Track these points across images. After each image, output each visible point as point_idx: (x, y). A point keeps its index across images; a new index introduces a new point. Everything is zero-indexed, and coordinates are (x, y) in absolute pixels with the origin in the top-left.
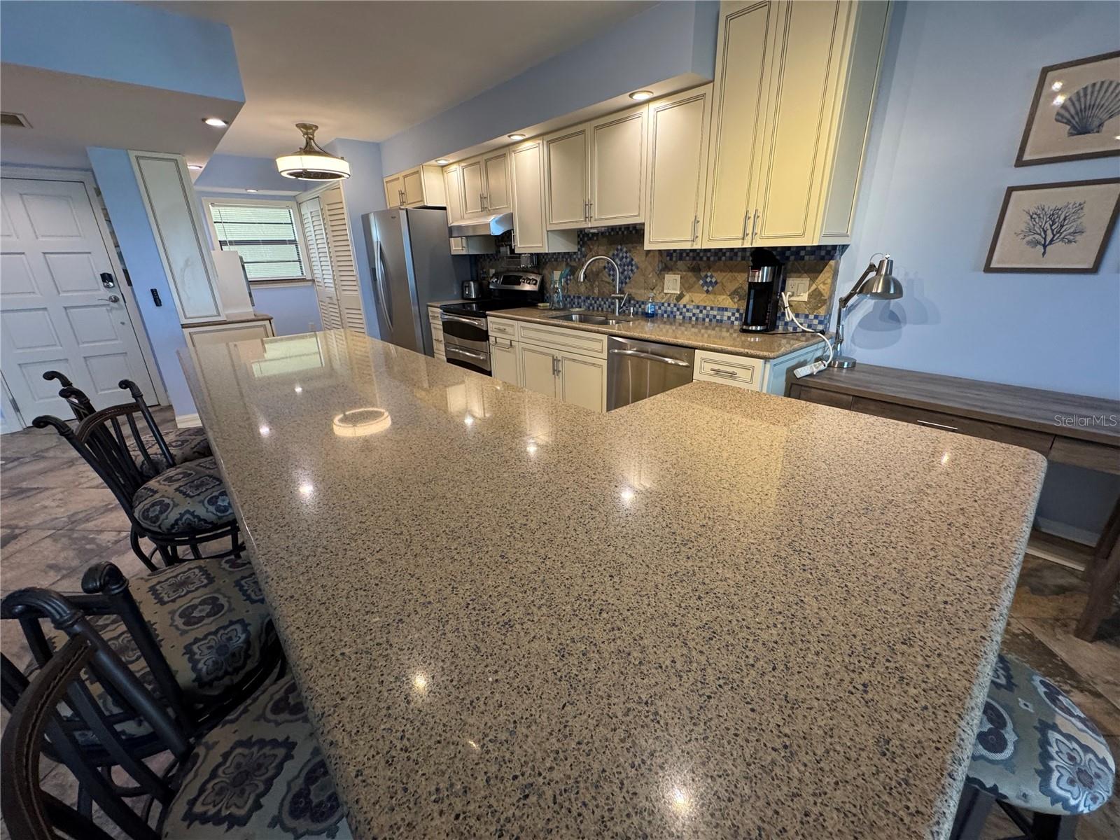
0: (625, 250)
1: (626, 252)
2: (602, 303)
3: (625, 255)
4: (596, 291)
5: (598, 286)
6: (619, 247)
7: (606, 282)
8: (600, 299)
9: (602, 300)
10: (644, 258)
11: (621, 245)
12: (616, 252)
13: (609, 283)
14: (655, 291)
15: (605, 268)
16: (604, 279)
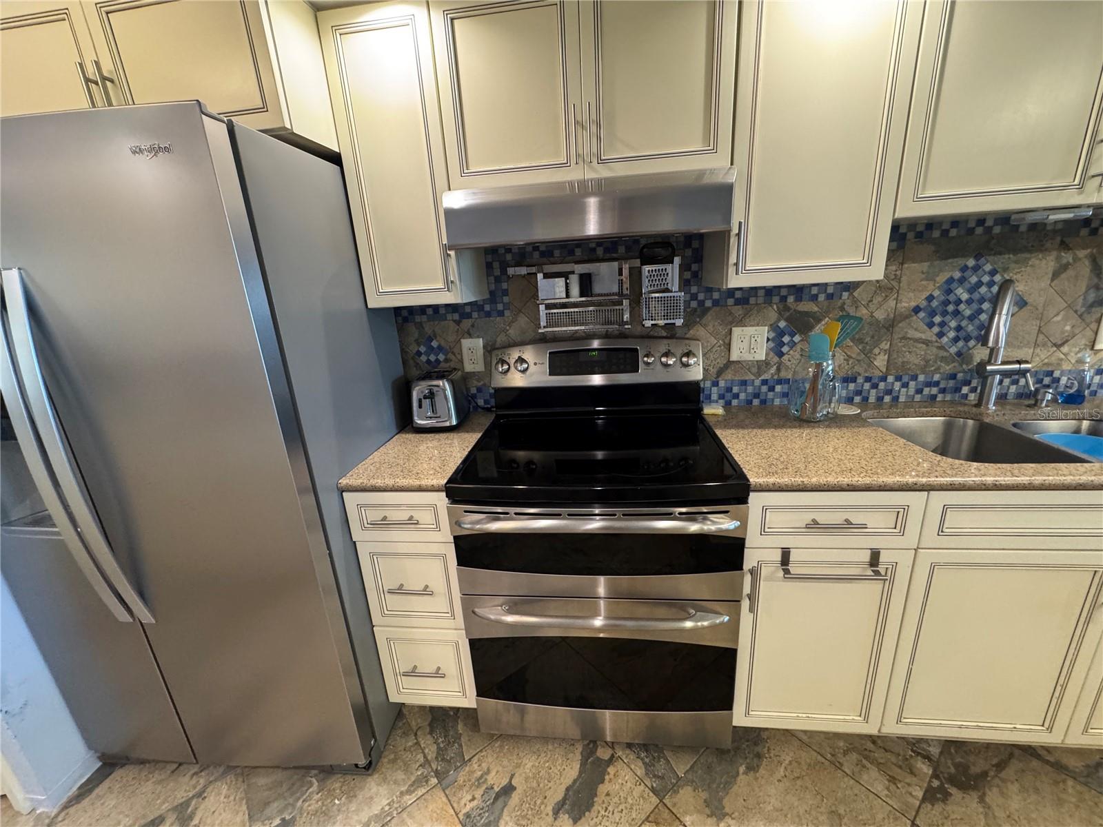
0: (988, 267)
1: (993, 273)
2: (897, 385)
3: (986, 279)
4: (881, 362)
5: (889, 352)
6: (971, 262)
7: (917, 340)
8: (890, 379)
9: (898, 378)
10: (1045, 283)
11: (977, 257)
12: (957, 275)
13: (926, 343)
14: (1065, 349)
15: (917, 310)
16: (912, 333)
